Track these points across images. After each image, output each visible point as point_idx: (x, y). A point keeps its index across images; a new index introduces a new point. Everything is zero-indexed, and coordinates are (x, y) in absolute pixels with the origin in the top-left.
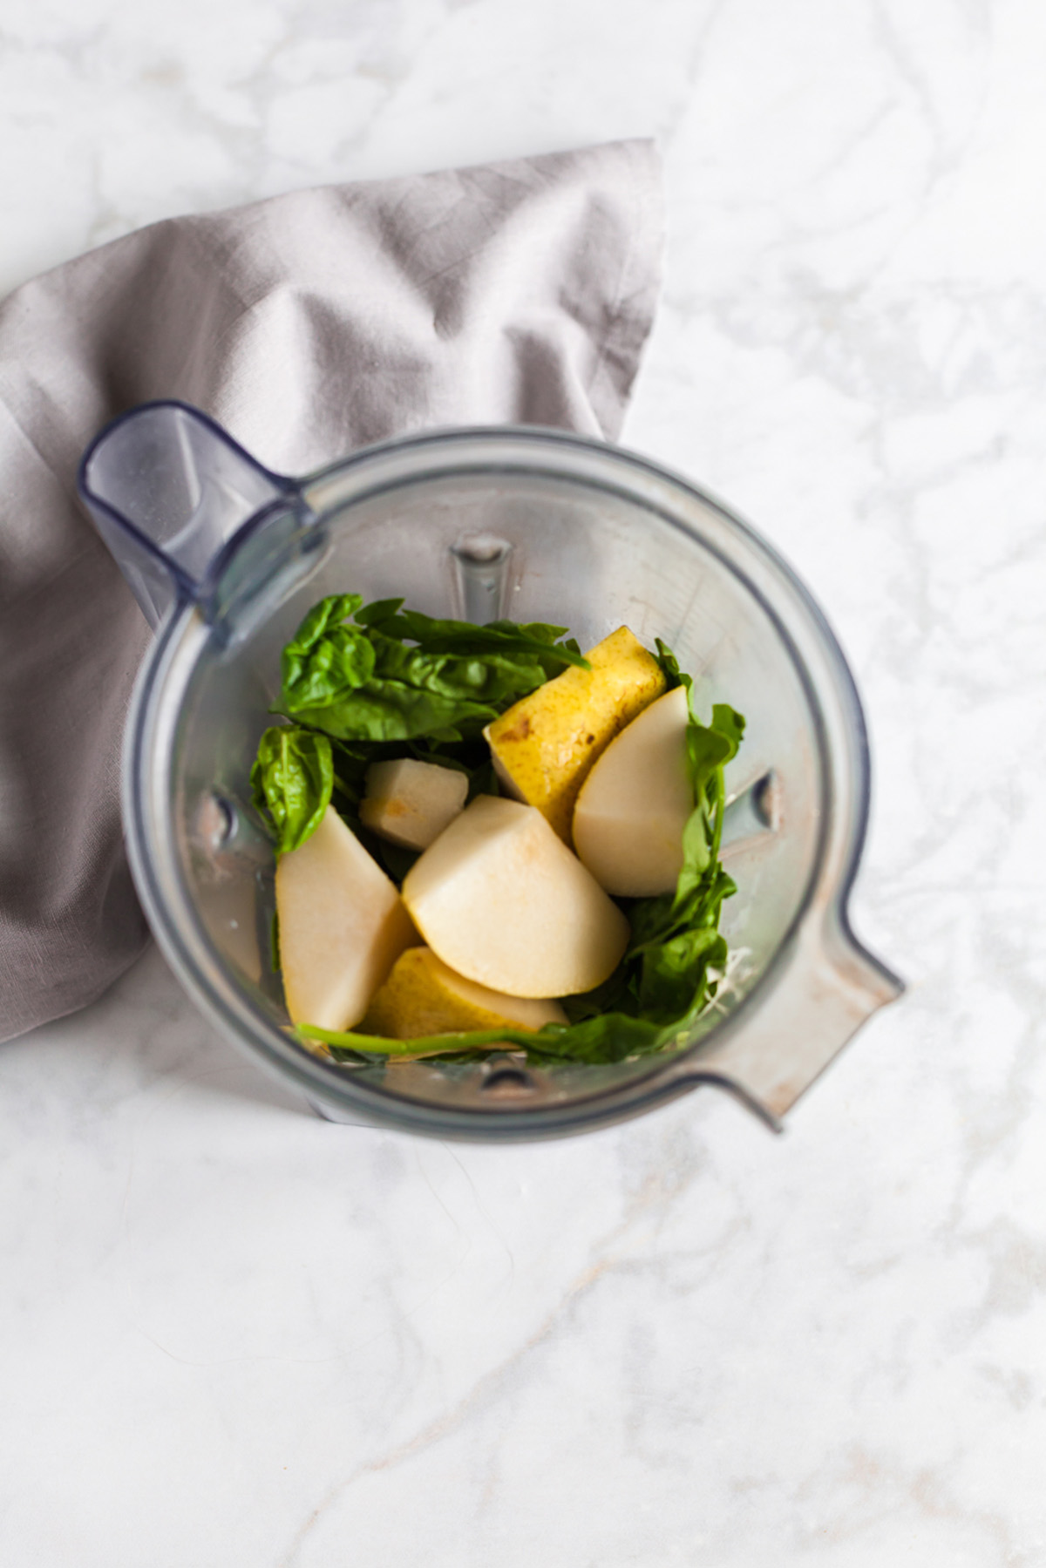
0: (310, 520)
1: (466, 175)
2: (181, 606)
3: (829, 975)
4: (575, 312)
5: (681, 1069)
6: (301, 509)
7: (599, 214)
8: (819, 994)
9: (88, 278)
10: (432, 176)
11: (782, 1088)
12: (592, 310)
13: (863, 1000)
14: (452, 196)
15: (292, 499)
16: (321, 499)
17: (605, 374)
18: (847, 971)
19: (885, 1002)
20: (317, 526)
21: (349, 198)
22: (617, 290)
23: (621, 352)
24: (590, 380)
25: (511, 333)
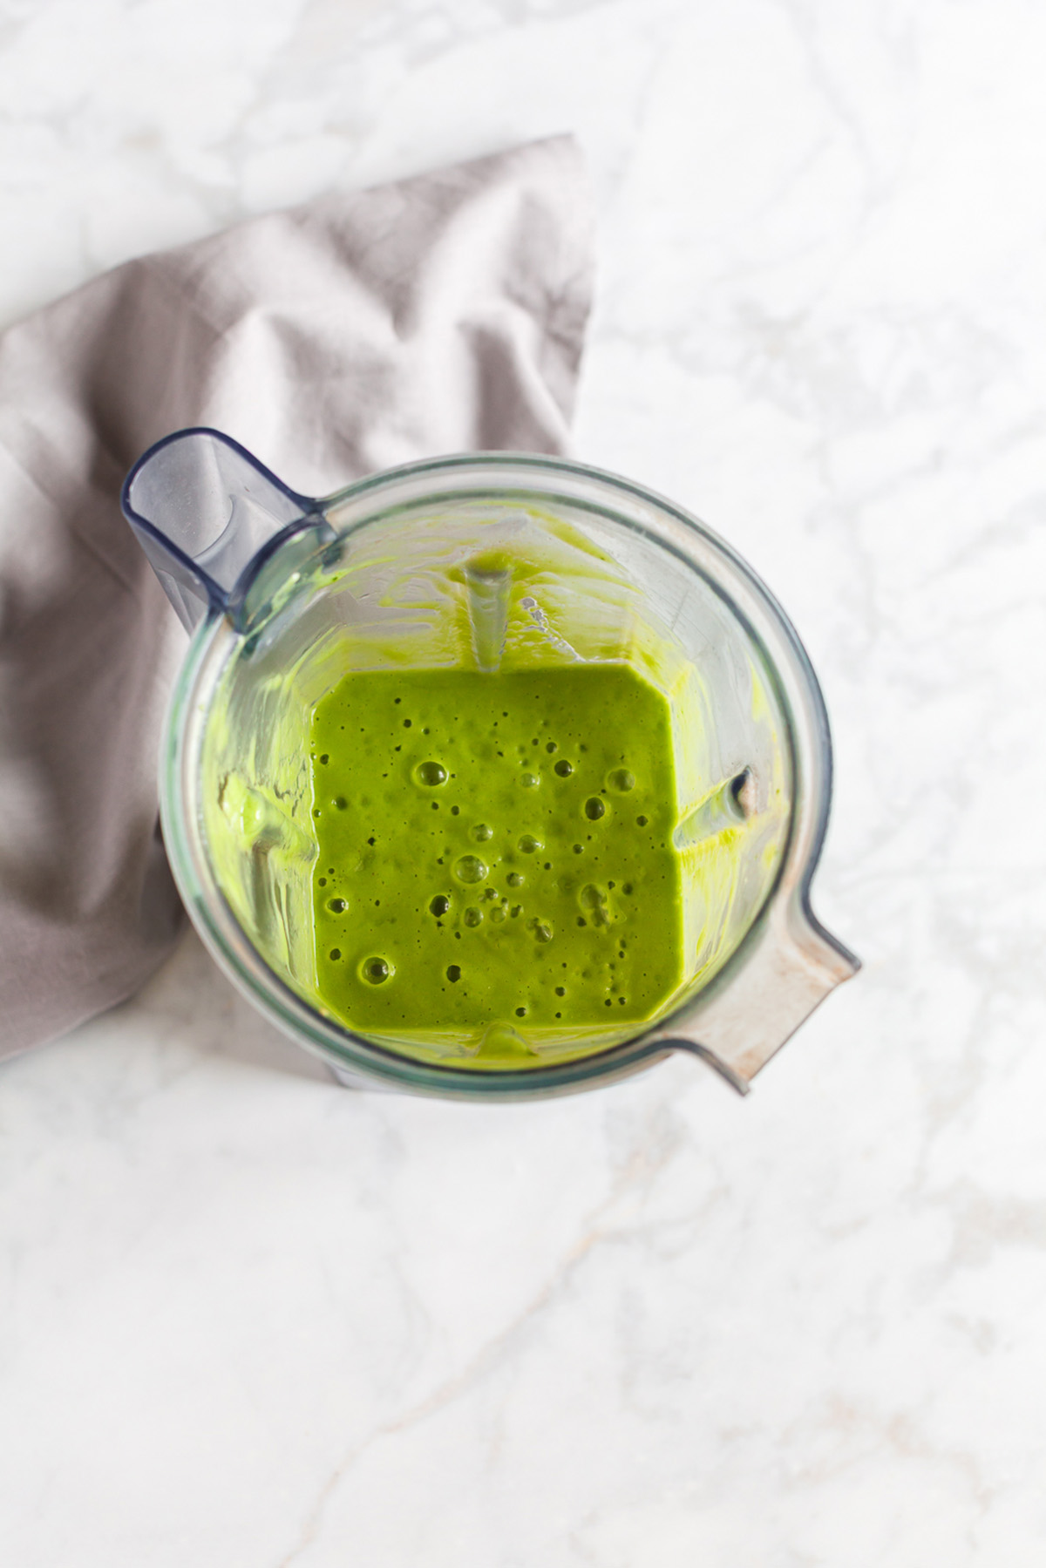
0: (330, 537)
1: (404, 186)
2: (213, 613)
3: (793, 954)
4: (521, 301)
5: (658, 1036)
6: (322, 527)
7: (532, 210)
8: (784, 970)
10: (373, 190)
11: (749, 1055)
12: (536, 298)
13: (824, 977)
14: (394, 207)
15: (313, 518)
16: (339, 518)
17: (555, 356)
18: (808, 950)
19: (844, 979)
20: (336, 542)
21: (298, 218)
22: (557, 275)
23: (568, 333)
24: (541, 363)
25: (463, 326)
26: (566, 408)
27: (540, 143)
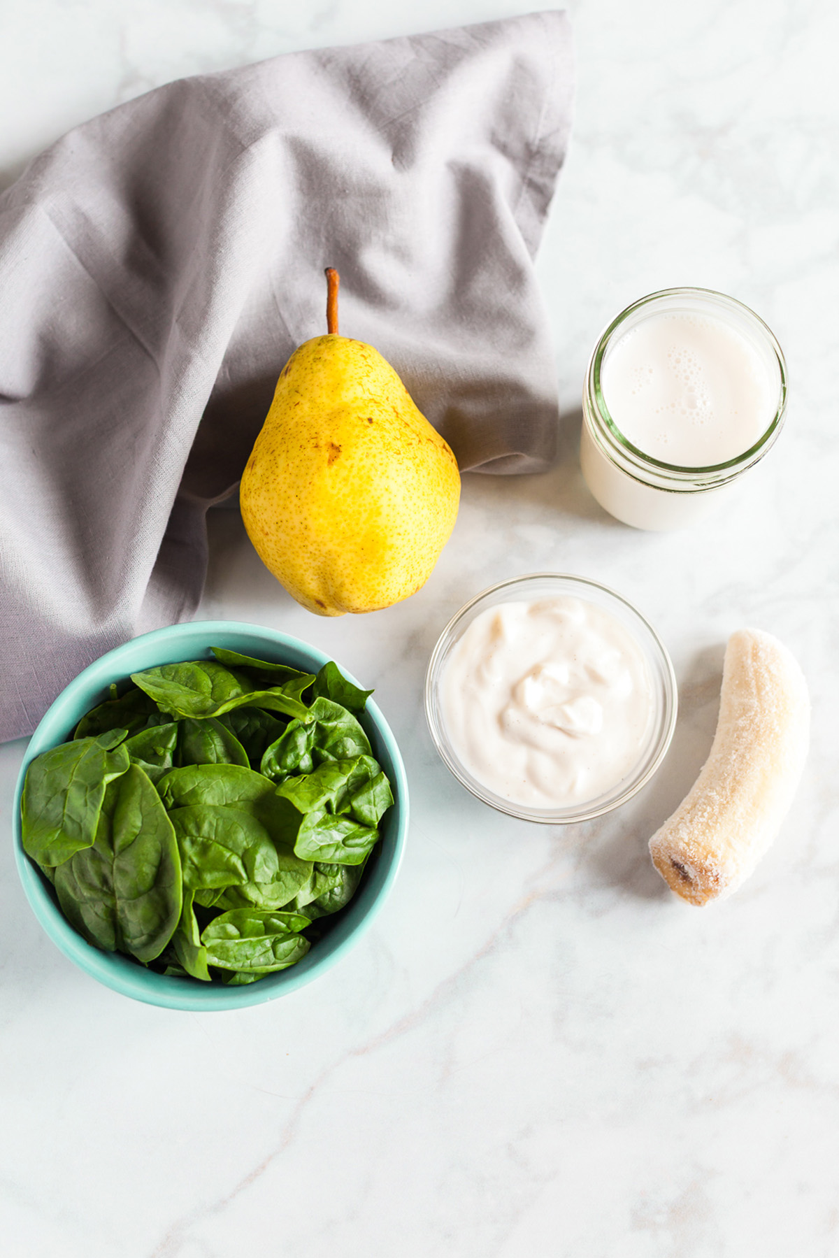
1: (416, 41)
4: (504, 149)
7: (521, 69)
9: (118, 126)
10: (389, 42)
12: (517, 147)
14: (405, 57)
17: (527, 198)
21: (323, 60)
22: (536, 131)
23: (540, 180)
24: (515, 203)
25: (452, 166)
26: (533, 244)
27: (536, 16)
